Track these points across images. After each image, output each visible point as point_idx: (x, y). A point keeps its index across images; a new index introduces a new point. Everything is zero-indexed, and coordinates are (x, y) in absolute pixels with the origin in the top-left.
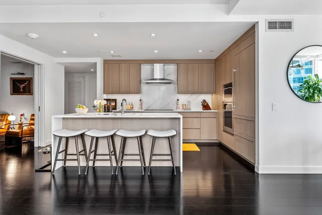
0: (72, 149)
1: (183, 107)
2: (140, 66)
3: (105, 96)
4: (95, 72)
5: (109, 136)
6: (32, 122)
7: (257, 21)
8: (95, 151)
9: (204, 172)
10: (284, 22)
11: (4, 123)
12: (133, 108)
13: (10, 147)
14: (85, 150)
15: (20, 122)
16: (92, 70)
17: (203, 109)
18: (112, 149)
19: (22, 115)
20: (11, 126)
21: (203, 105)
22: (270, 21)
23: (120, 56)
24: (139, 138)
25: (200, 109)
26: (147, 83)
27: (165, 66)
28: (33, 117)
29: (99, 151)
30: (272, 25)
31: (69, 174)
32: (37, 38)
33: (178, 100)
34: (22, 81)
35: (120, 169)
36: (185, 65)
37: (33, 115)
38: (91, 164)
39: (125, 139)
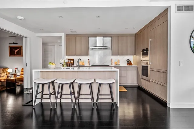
0: (46, 91)
1: (115, 63)
2: (89, 38)
3: (67, 57)
4: (61, 43)
5: (70, 83)
6: (22, 73)
7: (170, 5)
8: (61, 93)
9: (128, 103)
10: (188, 6)
11: (5, 73)
12: (84, 64)
13: (9, 88)
14: (55, 91)
15: (15, 73)
16: (59, 41)
17: (128, 65)
18: (72, 91)
19: (16, 69)
20: (10, 76)
21: (127, 62)
22: (178, 5)
23: (76, 32)
24: (90, 84)
25: (126, 65)
26: (93, 49)
27: (104, 38)
28: (23, 70)
29: (64, 93)
30: (180, 8)
31: (45, 107)
32: (23, 19)
33: (112, 59)
34: (16, 48)
35: (77, 104)
36: (116, 37)
37: (23, 69)
38: (58, 101)
39: (80, 85)
